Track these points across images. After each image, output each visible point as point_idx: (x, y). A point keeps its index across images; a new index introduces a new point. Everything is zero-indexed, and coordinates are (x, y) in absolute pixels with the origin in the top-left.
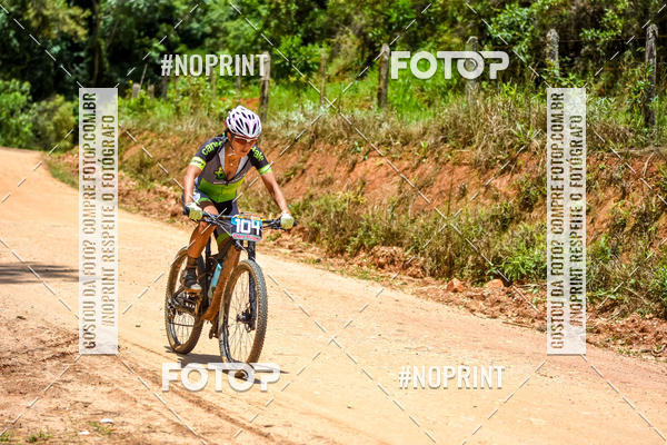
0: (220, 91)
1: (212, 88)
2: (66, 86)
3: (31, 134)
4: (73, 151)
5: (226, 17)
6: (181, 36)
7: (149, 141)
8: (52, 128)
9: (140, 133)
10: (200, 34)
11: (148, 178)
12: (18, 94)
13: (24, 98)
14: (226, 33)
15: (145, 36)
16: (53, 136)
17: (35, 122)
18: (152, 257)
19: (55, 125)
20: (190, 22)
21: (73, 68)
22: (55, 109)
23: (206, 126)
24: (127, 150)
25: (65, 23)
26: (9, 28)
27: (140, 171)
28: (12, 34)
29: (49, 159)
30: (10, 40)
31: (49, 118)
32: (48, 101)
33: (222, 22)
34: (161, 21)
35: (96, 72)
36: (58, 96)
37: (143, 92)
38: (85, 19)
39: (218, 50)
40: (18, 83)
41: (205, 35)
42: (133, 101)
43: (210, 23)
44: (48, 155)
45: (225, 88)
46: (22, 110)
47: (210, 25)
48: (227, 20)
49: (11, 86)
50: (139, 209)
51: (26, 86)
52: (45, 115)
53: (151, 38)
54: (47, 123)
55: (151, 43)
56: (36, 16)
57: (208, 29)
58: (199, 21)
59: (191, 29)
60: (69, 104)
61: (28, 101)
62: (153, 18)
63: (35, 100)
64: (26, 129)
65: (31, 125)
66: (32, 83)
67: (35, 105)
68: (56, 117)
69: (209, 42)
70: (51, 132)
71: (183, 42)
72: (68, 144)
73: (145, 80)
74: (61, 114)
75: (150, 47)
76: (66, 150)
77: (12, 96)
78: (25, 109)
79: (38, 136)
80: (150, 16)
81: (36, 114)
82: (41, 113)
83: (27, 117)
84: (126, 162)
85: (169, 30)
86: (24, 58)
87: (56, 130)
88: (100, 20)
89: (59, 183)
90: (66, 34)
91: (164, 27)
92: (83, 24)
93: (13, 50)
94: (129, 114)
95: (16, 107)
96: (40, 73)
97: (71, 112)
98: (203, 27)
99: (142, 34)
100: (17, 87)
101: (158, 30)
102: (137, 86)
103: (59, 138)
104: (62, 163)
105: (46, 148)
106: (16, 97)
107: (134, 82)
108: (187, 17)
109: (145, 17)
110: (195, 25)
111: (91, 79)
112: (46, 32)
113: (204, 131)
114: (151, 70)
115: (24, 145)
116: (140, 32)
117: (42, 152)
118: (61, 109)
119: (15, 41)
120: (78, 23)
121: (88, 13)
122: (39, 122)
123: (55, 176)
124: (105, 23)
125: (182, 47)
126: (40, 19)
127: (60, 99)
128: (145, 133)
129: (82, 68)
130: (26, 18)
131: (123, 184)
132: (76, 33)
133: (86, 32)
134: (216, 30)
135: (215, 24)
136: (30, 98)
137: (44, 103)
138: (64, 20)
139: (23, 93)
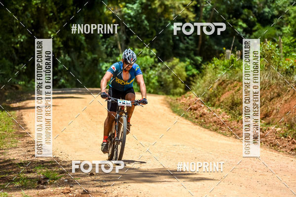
0: (285, 54)
1: (280, 52)
2: (180, 52)
3: (157, 84)
4: (186, 95)
5: (288, 3)
6: (257, 17)
7: (238, 88)
8: (171, 79)
9: (232, 83)
10: (270, 15)
11: (237, 112)
12: (148, 57)
13: (152, 59)
14: (289, 14)
15: (232, 18)
16: (172, 85)
17: (160, 76)
18: (243, 166)
19: (173, 77)
20: (263, 7)
21: (185, 39)
22: (173, 67)
23: (276, 78)
24: (223, 94)
25: (179, 9)
26: (142, 13)
27: (232, 108)
28: (144, 17)
29: (170, 100)
30: (143, 21)
31: (169, 74)
32: (168, 62)
33: (285, 7)
34: (243, 7)
35: (200, 42)
36: (175, 58)
37: (233, 55)
38: (193, 7)
39: (283, 27)
40: (148, 50)
41: (274, 17)
42: (226, 62)
43: (277, 8)
44: (170, 98)
45: (288, 52)
46: (151, 68)
47: (277, 9)
48: (289, 6)
49: (144, 52)
50: (232, 134)
51: (154, 52)
52: (167, 71)
53: (237, 18)
54: (168, 76)
55: (237, 23)
56: (160, 6)
57: (276, 12)
58: (269, 7)
59: (264, 12)
60: (183, 64)
61: (155, 62)
62: (238, 6)
63: (159, 61)
64: (154, 81)
65: (157, 78)
66: (157, 50)
67: (159, 64)
68: (174, 72)
69: (276, 21)
70: (170, 82)
71: (259, 21)
72: (182, 90)
73: (234, 47)
74: (177, 71)
75: (236, 25)
76: (180, 94)
77: (144, 58)
78: (153, 67)
79: (161, 85)
80: (237, 4)
81: (161, 71)
82: (163, 70)
83: (154, 72)
84: (222, 102)
85: (249, 13)
86: (152, 34)
87: (173, 81)
88: (203, 7)
89: (177, 117)
90: (180, 17)
91: (246, 11)
92: (192, 10)
93: (145, 28)
94: (224, 70)
95: (147, 66)
96: (163, 43)
97: (184, 69)
98: (272, 11)
99: (231, 16)
100: (147, 53)
101: (241, 14)
102: (228, 51)
103: (176, 86)
104: (179, 103)
105: (167, 93)
106: (147, 59)
107: (227, 49)
108: (262, 5)
109: (234, 5)
110: (267, 10)
111: (197, 47)
112: (166, 16)
113: (275, 81)
114: (238, 40)
115: (152, 91)
116: (229, 15)
117: (165, 96)
118: (176, 67)
119: (146, 22)
120: (188, 9)
121: (195, 2)
122: (162, 76)
123: (174, 112)
124: (206, 9)
125: (258, 26)
126: (163, 7)
127: (176, 60)
128: (235, 83)
129: (191, 40)
130: (154, 7)
131: (220, 117)
132: (187, 16)
133: (194, 15)
134: (281, 13)
135: (280, 9)
136: (156, 60)
137: (165, 64)
138: (179, 7)
139: (151, 57)
